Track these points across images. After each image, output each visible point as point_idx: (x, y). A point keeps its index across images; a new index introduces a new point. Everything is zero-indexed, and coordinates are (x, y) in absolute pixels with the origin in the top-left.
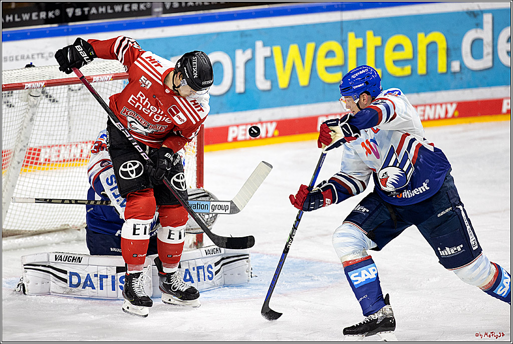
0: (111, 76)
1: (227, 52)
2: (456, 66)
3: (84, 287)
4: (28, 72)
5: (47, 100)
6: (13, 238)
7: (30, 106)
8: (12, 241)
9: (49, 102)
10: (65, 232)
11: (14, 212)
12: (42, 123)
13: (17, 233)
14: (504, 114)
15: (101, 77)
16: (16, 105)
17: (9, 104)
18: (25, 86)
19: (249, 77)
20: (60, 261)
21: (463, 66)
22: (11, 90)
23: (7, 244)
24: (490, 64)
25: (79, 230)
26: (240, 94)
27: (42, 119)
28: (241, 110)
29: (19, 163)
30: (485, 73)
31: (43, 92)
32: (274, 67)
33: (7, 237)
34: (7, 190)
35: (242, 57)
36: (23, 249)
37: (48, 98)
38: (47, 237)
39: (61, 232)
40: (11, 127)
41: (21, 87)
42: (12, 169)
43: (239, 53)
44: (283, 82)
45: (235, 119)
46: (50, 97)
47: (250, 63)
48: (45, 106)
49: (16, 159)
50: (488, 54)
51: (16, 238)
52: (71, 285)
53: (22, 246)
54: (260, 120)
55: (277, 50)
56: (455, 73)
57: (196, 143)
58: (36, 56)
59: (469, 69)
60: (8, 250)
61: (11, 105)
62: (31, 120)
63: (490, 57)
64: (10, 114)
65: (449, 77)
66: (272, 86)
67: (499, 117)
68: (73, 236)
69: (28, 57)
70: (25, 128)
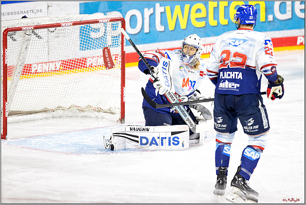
0: (72, 23)
1: (139, 10)
2: (270, 18)
3: (150, 145)
4: (24, 21)
5: (35, 36)
6: (16, 116)
7: (26, 40)
8: (15, 117)
9: (36, 37)
10: (45, 112)
11: (16, 101)
12: (32, 50)
13: (18, 113)
14: (298, 45)
15: (66, 24)
16: (17, 40)
17: (13, 39)
18: (22, 29)
19: (152, 24)
20: (133, 131)
21: (274, 17)
22: (14, 31)
23: (12, 119)
24: (290, 17)
25: (54, 111)
26: (147, 33)
27: (32, 47)
28: (147, 43)
29: (19, 73)
30: (287, 22)
31: (33, 32)
32: (166, 18)
33: (12, 115)
34: (12, 88)
35: (148, 12)
36: (21, 122)
37: (36, 35)
38: (35, 116)
39: (43, 113)
40: (14, 52)
41: (20, 29)
42: (15, 76)
43: (146, 10)
44: (171, 27)
45: (144, 48)
46: (37, 34)
47: (152, 16)
48: (34, 39)
49: (18, 70)
50: (289, 11)
51: (17, 116)
52: (141, 144)
53: (20, 120)
54: (158, 48)
55: (168, 8)
56: (270, 22)
57: (121, 62)
58: (29, 12)
59: (278, 19)
60: (13, 123)
61: (14, 39)
62: (26, 48)
63: (290, 13)
64: (14, 45)
65: (267, 24)
66: (165, 29)
67: (295, 47)
68: (50, 115)
69: (25, 12)
70: (23, 53)
